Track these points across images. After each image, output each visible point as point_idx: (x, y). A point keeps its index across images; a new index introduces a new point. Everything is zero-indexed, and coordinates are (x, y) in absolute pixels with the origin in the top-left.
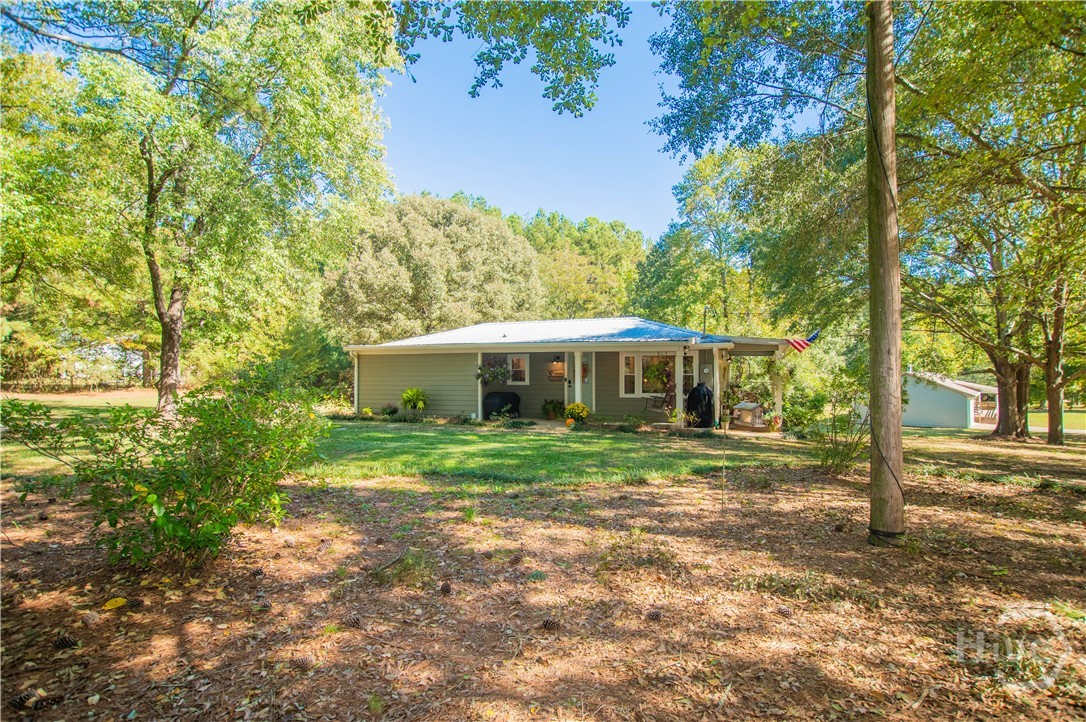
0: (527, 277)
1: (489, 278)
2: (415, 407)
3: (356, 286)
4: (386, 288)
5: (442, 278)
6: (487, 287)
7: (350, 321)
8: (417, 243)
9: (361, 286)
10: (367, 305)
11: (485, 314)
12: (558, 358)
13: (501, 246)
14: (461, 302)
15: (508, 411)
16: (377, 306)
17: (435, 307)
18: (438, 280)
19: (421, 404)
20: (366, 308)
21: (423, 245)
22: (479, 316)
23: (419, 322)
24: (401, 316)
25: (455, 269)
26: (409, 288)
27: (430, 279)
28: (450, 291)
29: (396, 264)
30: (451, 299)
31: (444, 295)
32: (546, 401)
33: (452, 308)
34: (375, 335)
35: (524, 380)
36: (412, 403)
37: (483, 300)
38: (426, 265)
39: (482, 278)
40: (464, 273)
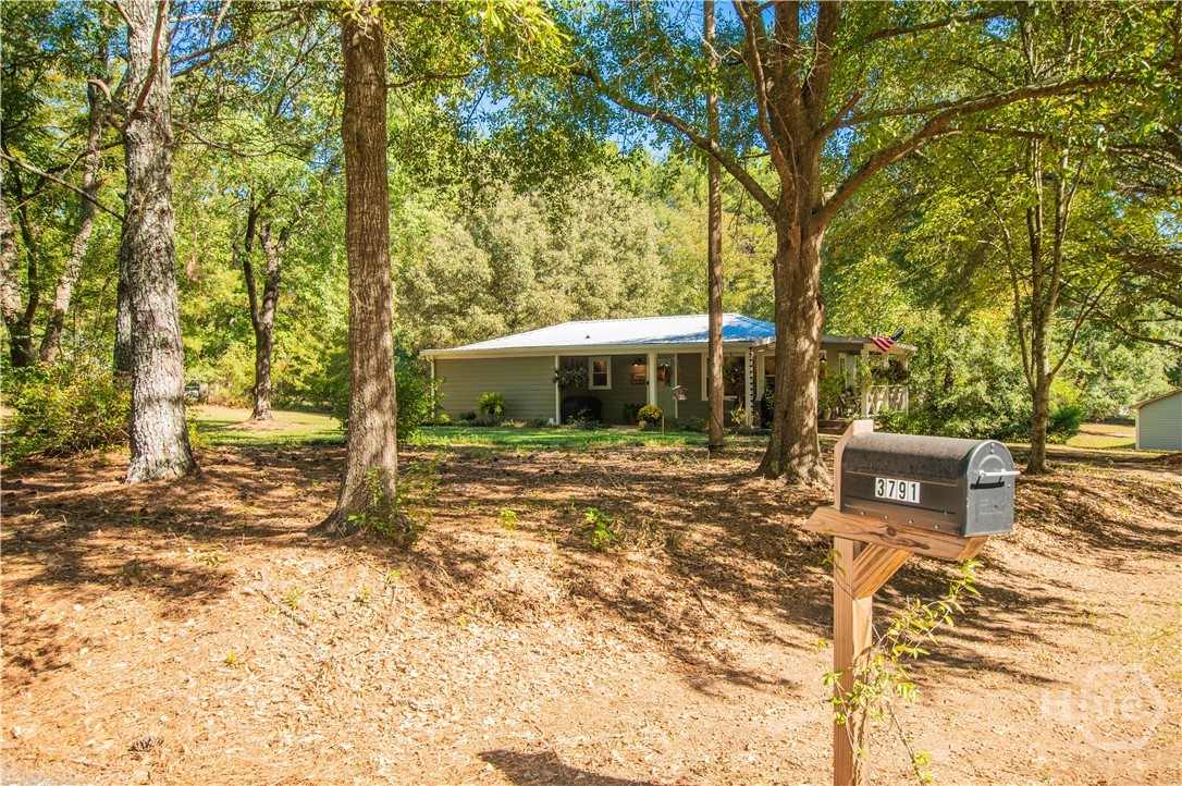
0: (641, 252)
1: (589, 256)
2: (492, 411)
3: (423, 274)
4: (460, 276)
5: (529, 260)
6: (587, 269)
7: (417, 317)
8: (496, 217)
9: (430, 274)
10: (437, 297)
11: (583, 305)
12: (640, 360)
13: (605, 214)
14: (553, 291)
15: (584, 415)
16: (449, 299)
17: (521, 297)
18: (523, 264)
19: (498, 409)
20: (436, 300)
21: (504, 219)
22: (575, 308)
23: (500, 316)
24: (477, 309)
25: (545, 247)
26: (487, 274)
27: (513, 261)
28: (538, 275)
29: (471, 244)
30: (540, 287)
31: (531, 282)
32: (626, 405)
33: (541, 298)
34: (448, 334)
35: (606, 384)
36: (490, 406)
37: (583, 286)
38: (508, 245)
39: (580, 257)
40: (556, 253)
